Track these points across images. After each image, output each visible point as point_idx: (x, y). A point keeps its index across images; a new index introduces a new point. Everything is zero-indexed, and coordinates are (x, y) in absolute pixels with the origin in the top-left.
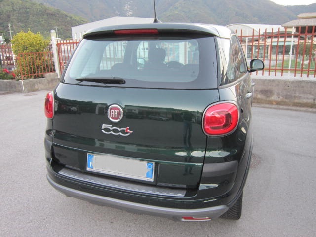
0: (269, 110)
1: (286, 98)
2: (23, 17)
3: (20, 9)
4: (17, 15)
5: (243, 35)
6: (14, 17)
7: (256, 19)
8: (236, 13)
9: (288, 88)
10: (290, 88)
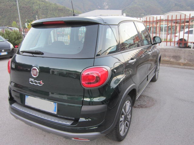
0: (177, 69)
1: (190, 61)
2: (45, 12)
3: (43, 7)
4: (42, 10)
5: (181, 18)
6: (40, 12)
7: (189, 7)
8: (176, 4)
9: (191, 54)
10: (192, 54)
